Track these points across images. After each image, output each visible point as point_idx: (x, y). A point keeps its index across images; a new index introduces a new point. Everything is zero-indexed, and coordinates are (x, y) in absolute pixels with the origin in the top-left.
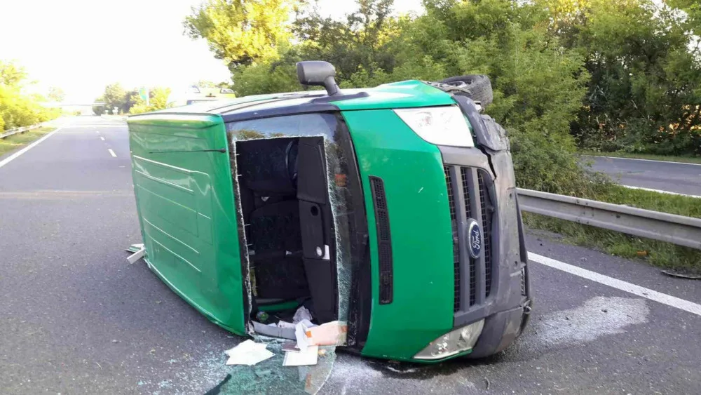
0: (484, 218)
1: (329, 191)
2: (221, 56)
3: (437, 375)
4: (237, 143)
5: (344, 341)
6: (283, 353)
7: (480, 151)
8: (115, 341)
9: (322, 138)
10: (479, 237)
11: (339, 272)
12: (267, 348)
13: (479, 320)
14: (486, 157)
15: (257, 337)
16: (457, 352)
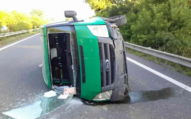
0: (111, 59)
1: (71, 49)
2: (92, 8)
3: (98, 105)
4: (49, 34)
5: (76, 93)
6: (59, 95)
7: (111, 39)
8: (20, 87)
9: (70, 33)
10: (109, 65)
11: (73, 73)
12: (56, 93)
13: (110, 90)
14: (112, 41)
15: (54, 90)
16: (105, 99)
